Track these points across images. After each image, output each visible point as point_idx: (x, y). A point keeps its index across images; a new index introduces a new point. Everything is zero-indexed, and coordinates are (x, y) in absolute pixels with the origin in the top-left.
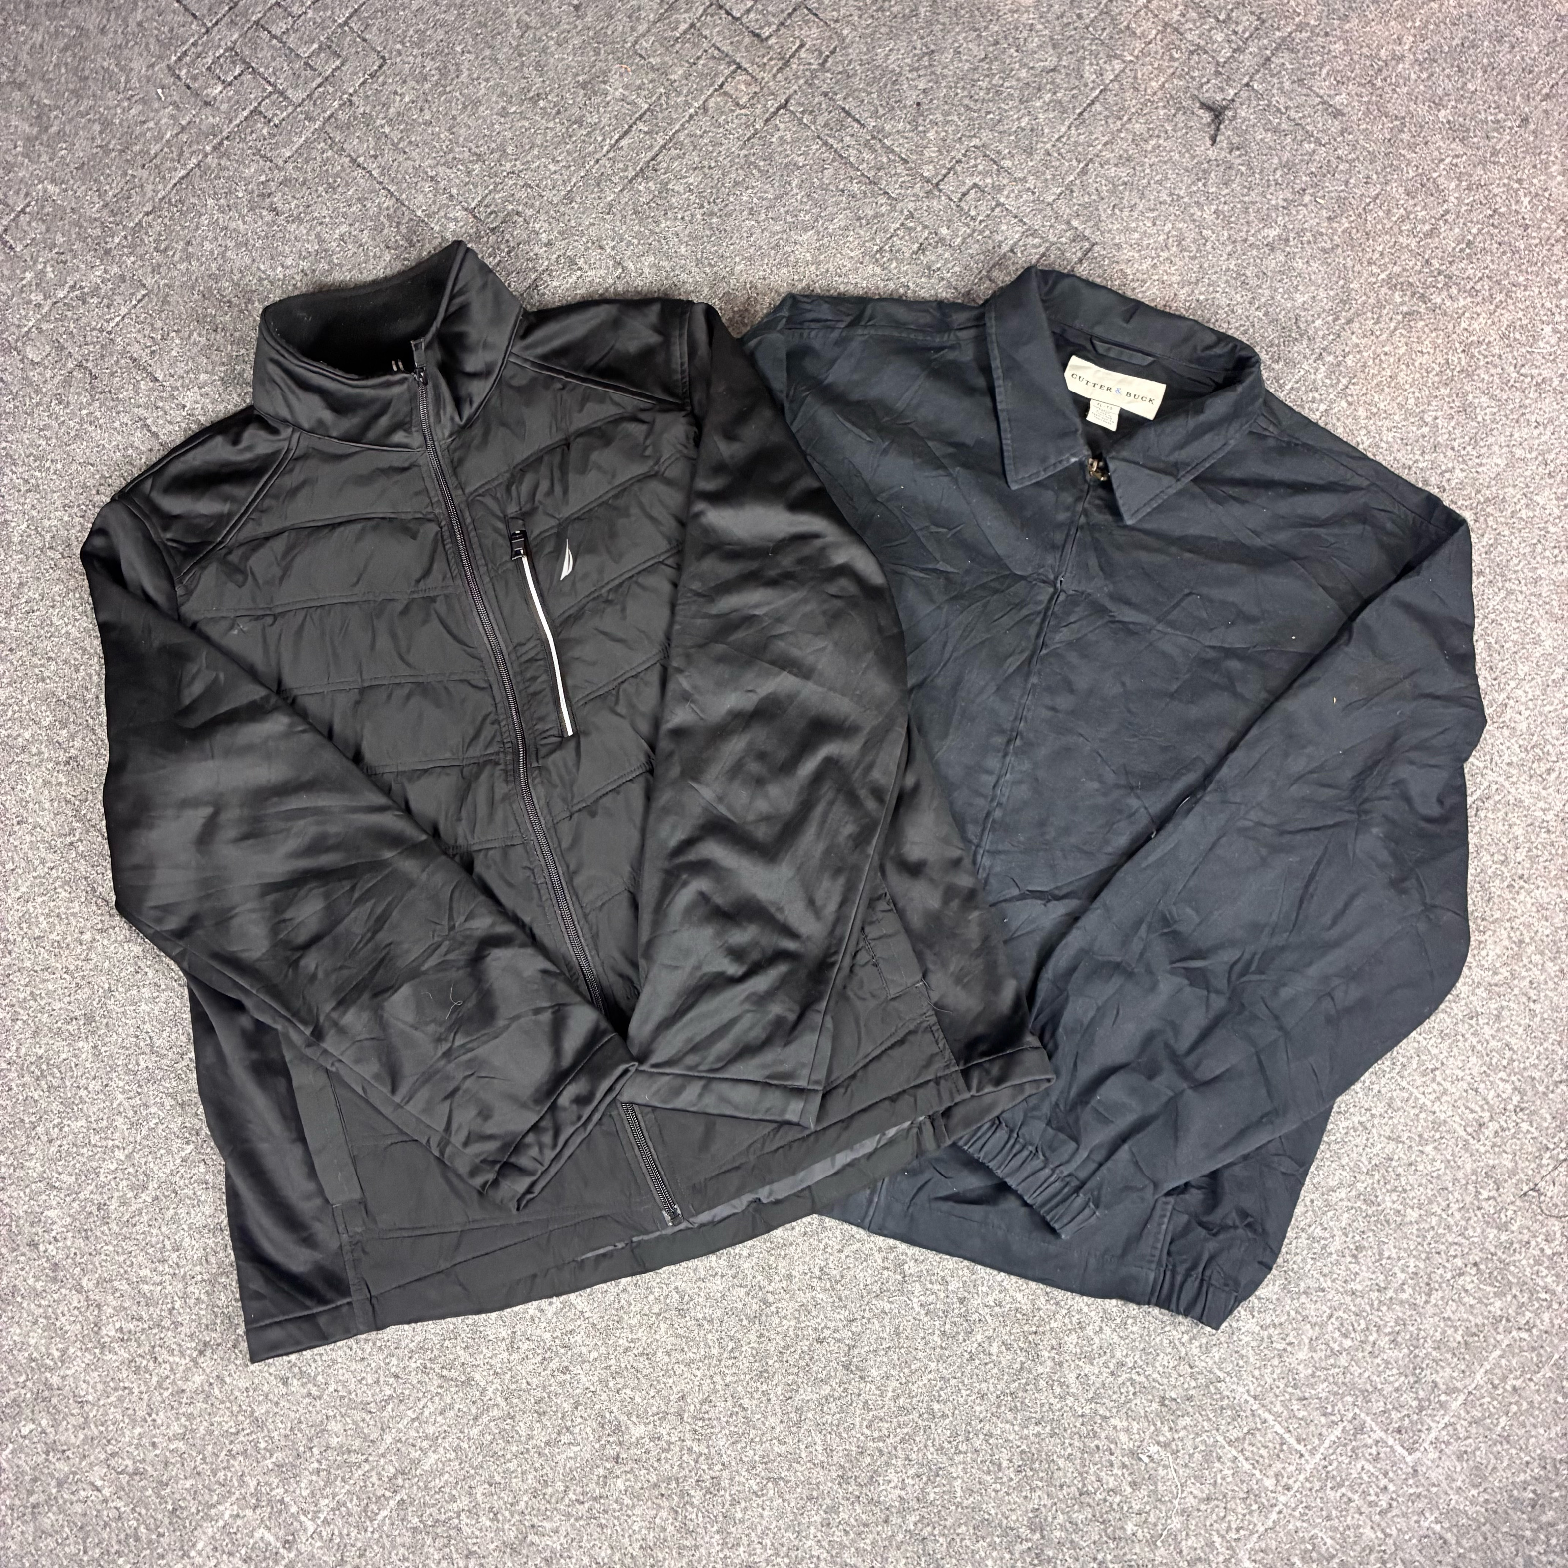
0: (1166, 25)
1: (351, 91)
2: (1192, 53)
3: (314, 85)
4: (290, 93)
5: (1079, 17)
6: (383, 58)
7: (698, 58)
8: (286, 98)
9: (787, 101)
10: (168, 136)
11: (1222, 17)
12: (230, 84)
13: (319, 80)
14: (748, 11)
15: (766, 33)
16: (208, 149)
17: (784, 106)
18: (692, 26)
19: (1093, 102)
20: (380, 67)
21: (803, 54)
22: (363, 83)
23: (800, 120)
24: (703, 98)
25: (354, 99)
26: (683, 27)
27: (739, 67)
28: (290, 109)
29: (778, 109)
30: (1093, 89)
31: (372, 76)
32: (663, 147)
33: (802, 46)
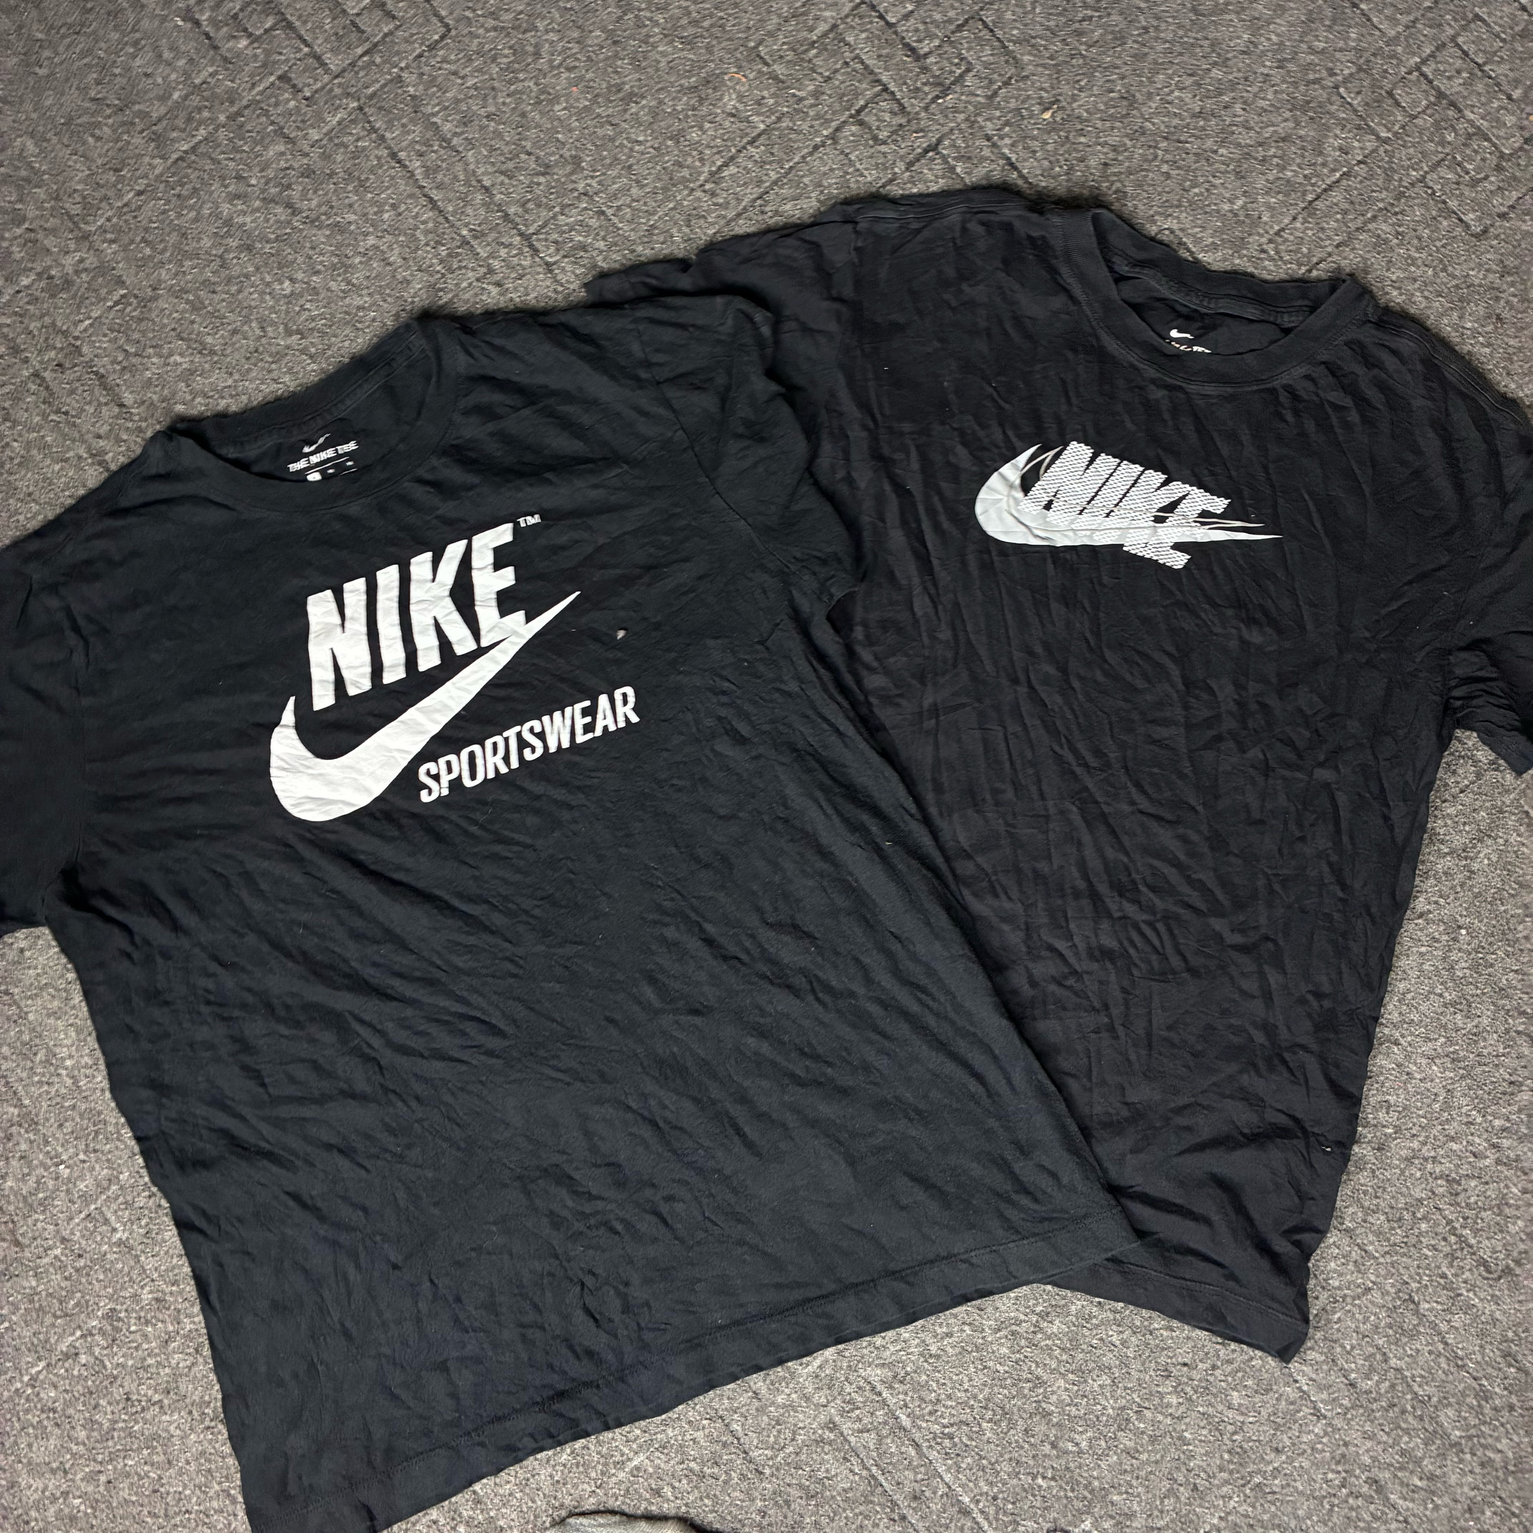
0: (1441, 95)
1: (403, 65)
2: (1469, 136)
3: (359, 51)
4: (327, 57)
5: (1331, 73)
6: (446, 26)
7: (836, 71)
8: (323, 64)
9: (939, 141)
10: (176, 95)
11: (1517, 94)
12: (257, 39)
13: (367, 46)
14: (907, 16)
15: (924, 47)
16: (222, 118)
17: (934, 148)
18: (834, 27)
19: (1330, 188)
20: (443, 37)
21: (969, 81)
22: (420, 56)
23: (952, 169)
24: (834, 124)
25: (405, 75)
26: (823, 27)
27: (886, 89)
28: (327, 78)
29: (926, 151)
30: (1334, 170)
31: (432, 47)
32: (775, 183)
33: (968, 70)
